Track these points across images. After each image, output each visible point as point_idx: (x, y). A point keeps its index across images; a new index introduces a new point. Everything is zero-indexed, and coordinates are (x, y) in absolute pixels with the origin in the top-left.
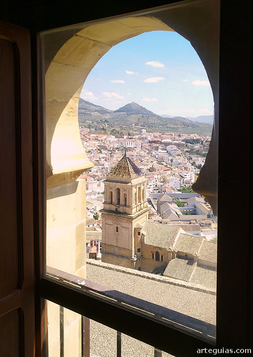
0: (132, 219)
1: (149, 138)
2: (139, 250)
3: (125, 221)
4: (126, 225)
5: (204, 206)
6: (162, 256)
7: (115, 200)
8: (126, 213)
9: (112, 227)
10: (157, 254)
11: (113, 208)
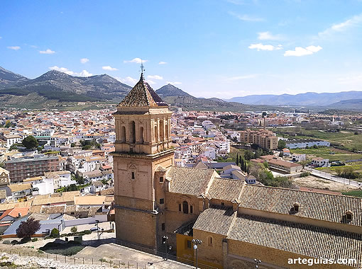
0: (152, 160)
1: (185, 115)
2: (162, 201)
3: (142, 163)
4: (143, 168)
5: (240, 172)
6: (191, 207)
7: (128, 137)
8: (143, 153)
9: (126, 173)
10: (185, 204)
11: (127, 148)
